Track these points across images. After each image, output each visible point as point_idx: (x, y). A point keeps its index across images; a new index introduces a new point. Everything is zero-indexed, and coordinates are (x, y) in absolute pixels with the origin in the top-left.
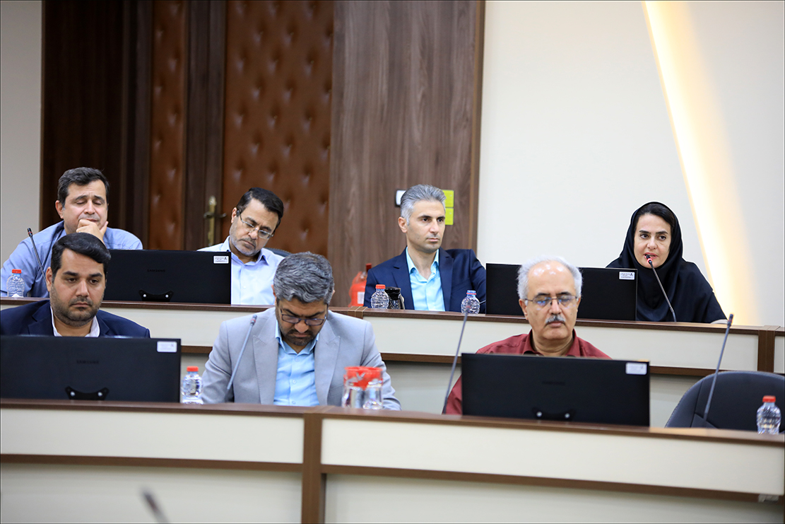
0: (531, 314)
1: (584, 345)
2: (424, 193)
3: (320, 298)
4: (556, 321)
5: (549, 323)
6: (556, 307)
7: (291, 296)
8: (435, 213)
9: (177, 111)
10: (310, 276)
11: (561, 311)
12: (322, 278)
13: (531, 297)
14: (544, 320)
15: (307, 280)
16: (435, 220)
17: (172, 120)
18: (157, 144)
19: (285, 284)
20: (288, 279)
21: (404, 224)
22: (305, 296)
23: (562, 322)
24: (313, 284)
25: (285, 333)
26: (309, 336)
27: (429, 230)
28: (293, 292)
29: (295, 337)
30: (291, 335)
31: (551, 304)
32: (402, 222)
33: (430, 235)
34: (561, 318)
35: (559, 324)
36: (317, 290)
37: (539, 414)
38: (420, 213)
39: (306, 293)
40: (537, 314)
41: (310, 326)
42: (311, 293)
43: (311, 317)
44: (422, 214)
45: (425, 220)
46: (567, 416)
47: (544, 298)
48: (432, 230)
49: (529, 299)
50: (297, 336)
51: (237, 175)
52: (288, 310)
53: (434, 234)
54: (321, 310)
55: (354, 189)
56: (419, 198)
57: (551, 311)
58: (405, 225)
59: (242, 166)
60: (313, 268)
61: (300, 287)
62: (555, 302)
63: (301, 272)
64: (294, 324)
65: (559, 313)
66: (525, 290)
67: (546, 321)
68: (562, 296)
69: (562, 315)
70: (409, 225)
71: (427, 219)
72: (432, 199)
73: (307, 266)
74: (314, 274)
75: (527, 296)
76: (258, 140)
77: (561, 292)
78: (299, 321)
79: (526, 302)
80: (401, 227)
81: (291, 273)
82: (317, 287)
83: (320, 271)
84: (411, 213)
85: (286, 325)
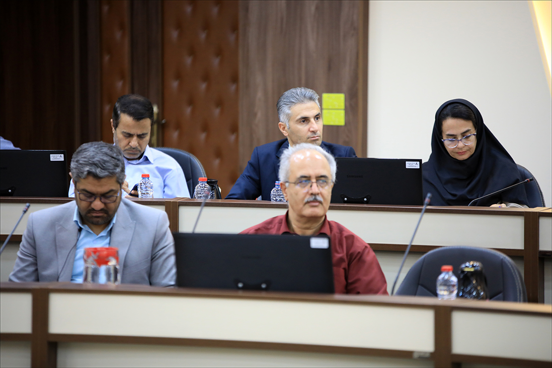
0: (291, 195)
1: (334, 225)
2: (297, 97)
3: (112, 174)
4: (315, 200)
5: (308, 202)
6: (315, 189)
7: (86, 173)
8: (311, 113)
9: (122, 27)
10: (102, 156)
11: (319, 192)
12: (113, 157)
13: (292, 180)
14: (303, 199)
15: (101, 158)
16: (312, 120)
17: (118, 35)
18: (107, 58)
19: (81, 164)
20: (83, 159)
21: (284, 128)
22: (98, 171)
23: (320, 202)
24: (105, 162)
25: (83, 213)
26: (105, 215)
27: (309, 130)
28: (87, 169)
29: (93, 217)
30: (89, 215)
31: (311, 186)
32: (282, 127)
33: (310, 134)
34: (319, 198)
35: (317, 204)
36: (109, 166)
37: (240, 285)
38: (297, 116)
39: (99, 169)
40: (297, 194)
41: (105, 204)
42: (103, 169)
43: (104, 196)
44: (299, 117)
45: (303, 122)
46: (264, 286)
47: (305, 179)
48: (312, 129)
49: (290, 181)
50: (94, 215)
51: (175, 84)
52: (84, 190)
53: (314, 132)
54: (114, 188)
55: (260, 95)
56: (293, 102)
57: (311, 192)
58: (286, 128)
59: (178, 76)
60: (105, 150)
61: (94, 164)
62: (315, 185)
63: (95, 153)
64: (91, 203)
65: (318, 194)
66: (287, 173)
67: (306, 200)
68: (321, 178)
69: (320, 195)
70: (289, 128)
71: (305, 120)
72: (306, 100)
73: (100, 148)
74: (106, 154)
75: (288, 178)
76: (192, 52)
77: (320, 175)
78: (95, 199)
79: (287, 184)
80: (282, 131)
81: (85, 154)
82: (109, 164)
83: (111, 153)
84: (289, 117)
85: (84, 204)
